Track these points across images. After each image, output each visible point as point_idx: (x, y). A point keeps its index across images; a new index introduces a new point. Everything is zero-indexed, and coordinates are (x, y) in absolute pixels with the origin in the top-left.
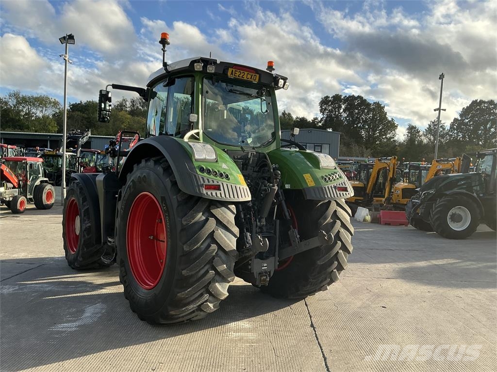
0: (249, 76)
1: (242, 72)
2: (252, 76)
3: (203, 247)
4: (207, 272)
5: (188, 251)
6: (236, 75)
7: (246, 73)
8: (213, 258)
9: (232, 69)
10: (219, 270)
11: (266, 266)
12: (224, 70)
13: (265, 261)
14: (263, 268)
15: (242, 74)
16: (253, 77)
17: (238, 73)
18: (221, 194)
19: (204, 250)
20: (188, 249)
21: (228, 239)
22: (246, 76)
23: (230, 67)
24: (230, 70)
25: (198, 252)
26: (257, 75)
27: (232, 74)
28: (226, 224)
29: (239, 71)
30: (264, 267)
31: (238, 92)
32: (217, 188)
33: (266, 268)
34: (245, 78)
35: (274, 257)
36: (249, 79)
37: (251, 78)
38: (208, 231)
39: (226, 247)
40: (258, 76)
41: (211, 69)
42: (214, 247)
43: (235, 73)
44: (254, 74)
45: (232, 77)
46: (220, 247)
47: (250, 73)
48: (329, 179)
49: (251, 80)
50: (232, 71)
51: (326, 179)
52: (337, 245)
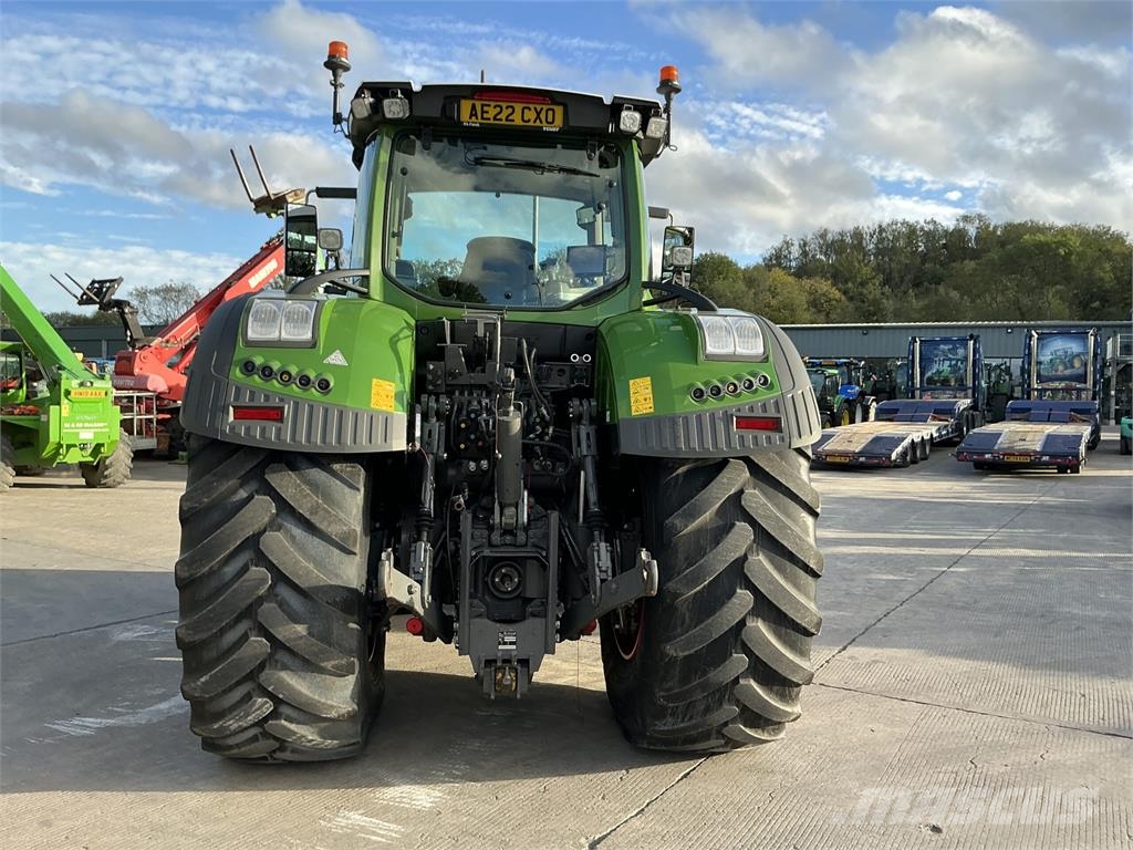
0: (530, 115)
1: (504, 105)
2: (538, 114)
3: (230, 570)
4: (245, 637)
6: (485, 115)
7: (518, 107)
8: (260, 600)
9: (469, 103)
10: (279, 637)
11: (511, 643)
12: (444, 108)
13: (510, 628)
14: (500, 647)
15: (503, 116)
16: (543, 116)
17: (492, 112)
18: (279, 431)
19: (232, 580)
20: (187, 574)
21: (309, 558)
22: (520, 116)
23: (465, 98)
24: (466, 106)
25: (214, 583)
26: (555, 107)
27: (473, 113)
28: (307, 515)
29: (493, 104)
30: (505, 643)
31: (502, 163)
32: (275, 414)
33: (514, 647)
34: (518, 121)
35: (544, 620)
36: (531, 123)
37: (538, 118)
38: (242, 530)
39: (299, 577)
40: (559, 110)
41: (394, 108)
42: (258, 571)
43: (483, 112)
44: (545, 107)
45: (476, 123)
46: (280, 577)
47: (532, 106)
48: (717, 392)
49: (538, 123)
50: (474, 107)
51: (699, 394)
52: (734, 600)
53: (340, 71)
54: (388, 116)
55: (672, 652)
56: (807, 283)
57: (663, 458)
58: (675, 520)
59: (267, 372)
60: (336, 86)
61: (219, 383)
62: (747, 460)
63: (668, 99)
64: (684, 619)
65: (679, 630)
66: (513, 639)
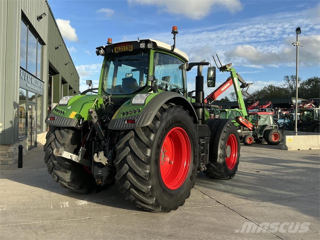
0: (127, 48)
1: (122, 47)
2: (128, 47)
7: (124, 47)
12: (111, 50)
13: (100, 169)
14: (98, 173)
17: (120, 49)
22: (125, 49)
23: (115, 47)
24: (115, 49)
26: (131, 45)
27: (117, 50)
29: (120, 47)
31: (123, 60)
33: (101, 173)
34: (125, 50)
36: (127, 50)
37: (128, 48)
43: (118, 49)
44: (129, 46)
45: (118, 52)
47: (127, 46)
48: (127, 113)
49: (129, 50)
50: (117, 48)
51: (124, 114)
52: (124, 167)
55: (116, 178)
58: (116, 145)
59: (57, 110)
63: (175, 35)
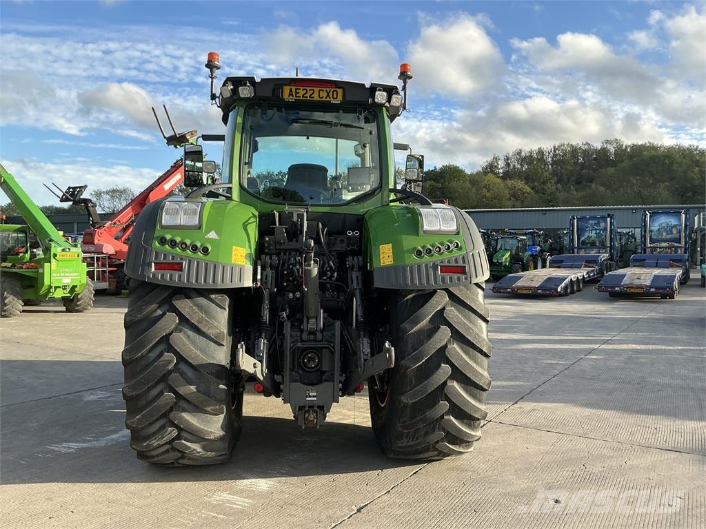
0: (324, 94)
1: (308, 89)
2: (328, 93)
3: (153, 355)
4: (161, 393)
5: (128, 360)
6: (298, 95)
7: (317, 90)
8: (170, 372)
9: (289, 88)
10: (181, 393)
11: (314, 397)
12: (274, 90)
13: (313, 388)
14: (307, 399)
15: (308, 95)
16: (331, 94)
17: (301, 92)
18: (180, 276)
19: (154, 360)
20: (128, 358)
21: (197, 347)
22: (317, 95)
23: (286, 85)
24: (286, 89)
25: (144, 363)
26: (338, 90)
27: (291, 94)
28: (196, 323)
29: (302, 88)
30: (310, 397)
31: (308, 121)
32: (177, 267)
33: (315, 399)
34: (316, 97)
35: (332, 383)
36: (324, 99)
37: (328, 95)
38: (159, 332)
39: (192, 358)
40: (340, 91)
41: (245, 92)
42: (168, 356)
43: (296, 93)
44: (332, 90)
45: (292, 99)
46: (181, 358)
47: (324, 89)
48: (429, 252)
49: (328, 99)
50: (291, 90)
51: (419, 253)
52: (440, 370)
53: (214, 69)
54: (242, 96)
55: (405, 401)
56: (509, 182)
57: (399, 290)
58: (406, 325)
59: (173, 243)
60: (212, 78)
61: (146, 250)
62: (447, 290)
63: (405, 82)
64: (412, 382)
65: (409, 388)
66: (315, 394)
